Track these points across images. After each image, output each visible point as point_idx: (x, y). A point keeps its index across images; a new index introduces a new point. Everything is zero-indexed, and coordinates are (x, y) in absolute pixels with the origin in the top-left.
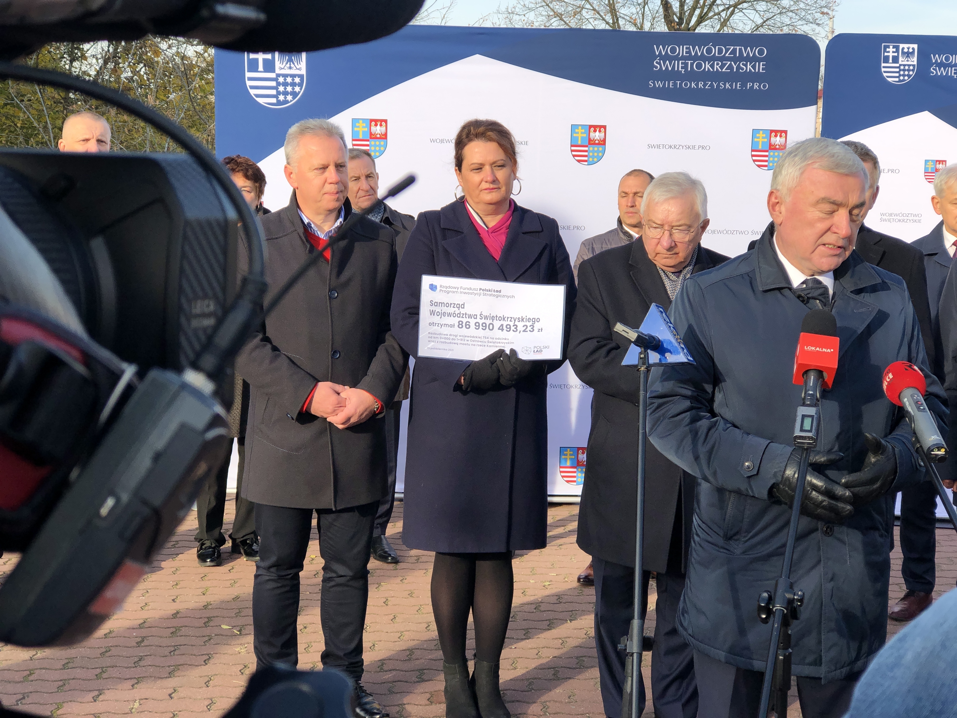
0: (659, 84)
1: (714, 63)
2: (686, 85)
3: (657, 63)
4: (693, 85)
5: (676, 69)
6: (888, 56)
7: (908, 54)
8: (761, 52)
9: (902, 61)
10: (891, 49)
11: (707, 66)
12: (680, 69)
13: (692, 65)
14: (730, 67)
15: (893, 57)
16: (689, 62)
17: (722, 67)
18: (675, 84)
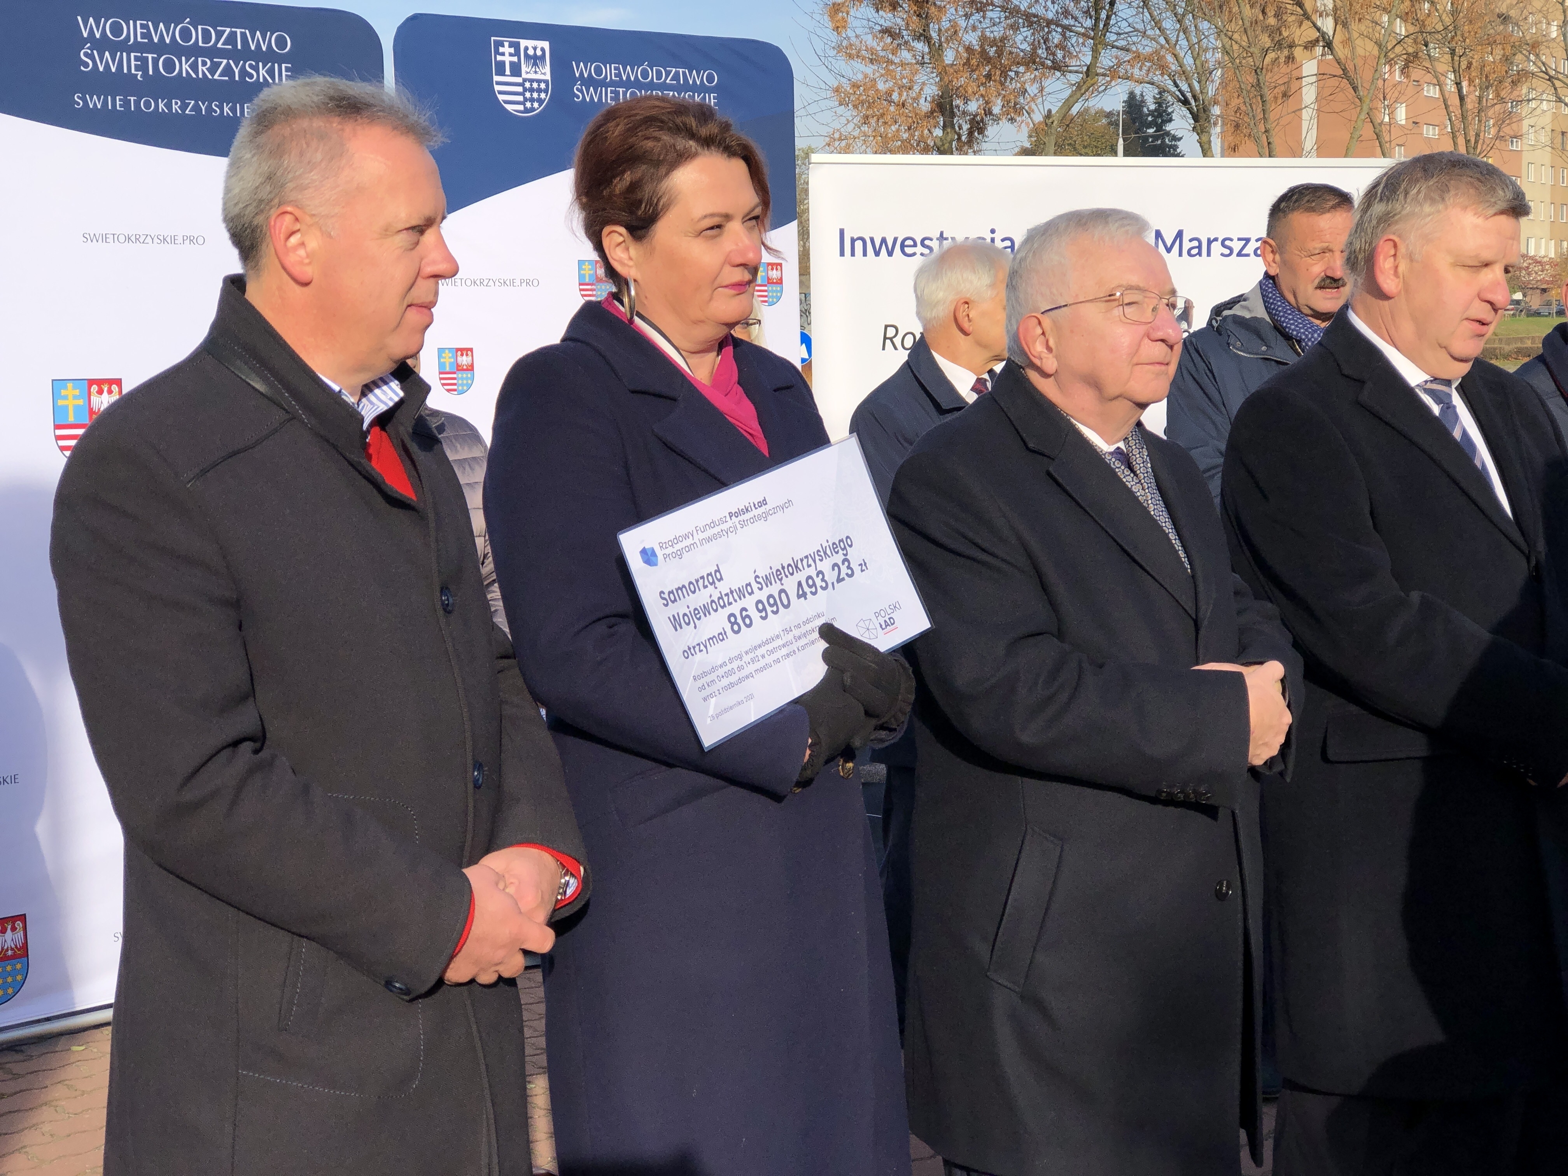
0: (95, 102)
1: (196, 61)
2: (147, 105)
3: (86, 54)
4: (161, 105)
5: (125, 71)
6: (503, 63)
7: (536, 60)
8: (281, 42)
9: (527, 73)
10: (506, 49)
11: (184, 67)
12: (133, 71)
13: (155, 62)
14: (228, 71)
15: (511, 63)
16: (150, 56)
17: (213, 70)
18: (126, 103)
